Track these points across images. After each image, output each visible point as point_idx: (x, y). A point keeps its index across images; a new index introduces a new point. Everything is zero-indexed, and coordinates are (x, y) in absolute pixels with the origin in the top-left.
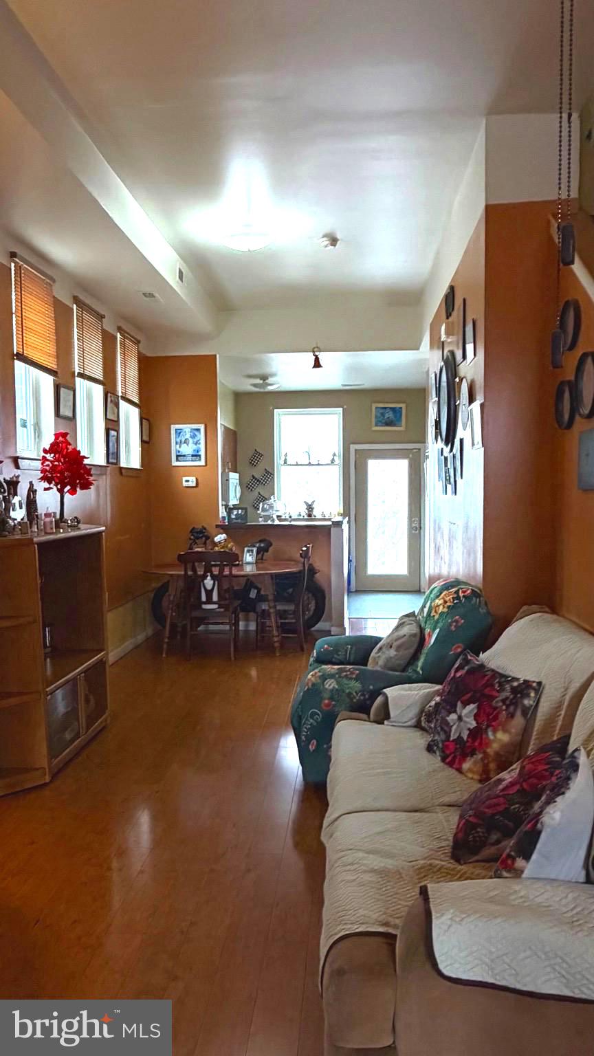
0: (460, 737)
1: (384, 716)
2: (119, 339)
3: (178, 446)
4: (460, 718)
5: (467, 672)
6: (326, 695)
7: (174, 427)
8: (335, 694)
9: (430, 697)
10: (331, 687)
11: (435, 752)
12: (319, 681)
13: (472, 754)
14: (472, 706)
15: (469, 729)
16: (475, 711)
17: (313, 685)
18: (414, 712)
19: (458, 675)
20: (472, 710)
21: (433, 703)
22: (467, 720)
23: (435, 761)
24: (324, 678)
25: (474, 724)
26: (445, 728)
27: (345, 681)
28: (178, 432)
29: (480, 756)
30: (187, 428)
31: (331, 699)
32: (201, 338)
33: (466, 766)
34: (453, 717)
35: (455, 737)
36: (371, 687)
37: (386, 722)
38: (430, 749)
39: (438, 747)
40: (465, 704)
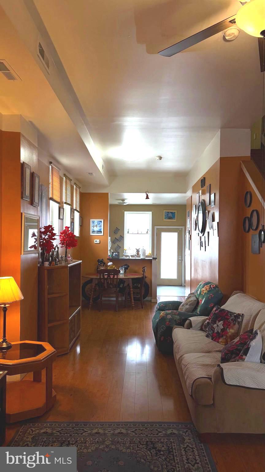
0: (218, 332)
1: (190, 326)
2: (75, 187)
3: (93, 227)
4: (218, 326)
5: (219, 311)
6: (168, 321)
7: (91, 220)
8: (170, 320)
9: (205, 320)
10: (169, 317)
11: (209, 337)
12: (165, 315)
13: (222, 336)
14: (221, 322)
15: (221, 329)
16: (223, 323)
17: (163, 317)
18: (200, 325)
19: (216, 312)
20: (222, 323)
21: (206, 322)
22: (220, 326)
23: (210, 340)
24: (167, 314)
25: (223, 327)
26: (213, 329)
27: (174, 315)
28: (93, 222)
29: (225, 337)
30: (96, 221)
31: (169, 322)
32: (104, 186)
33: (220, 340)
34: (215, 325)
35: (216, 332)
36: (183, 318)
37: (191, 328)
38: (207, 336)
39: (210, 335)
40: (219, 321)
